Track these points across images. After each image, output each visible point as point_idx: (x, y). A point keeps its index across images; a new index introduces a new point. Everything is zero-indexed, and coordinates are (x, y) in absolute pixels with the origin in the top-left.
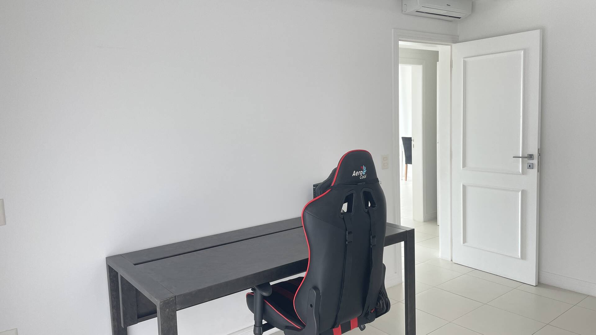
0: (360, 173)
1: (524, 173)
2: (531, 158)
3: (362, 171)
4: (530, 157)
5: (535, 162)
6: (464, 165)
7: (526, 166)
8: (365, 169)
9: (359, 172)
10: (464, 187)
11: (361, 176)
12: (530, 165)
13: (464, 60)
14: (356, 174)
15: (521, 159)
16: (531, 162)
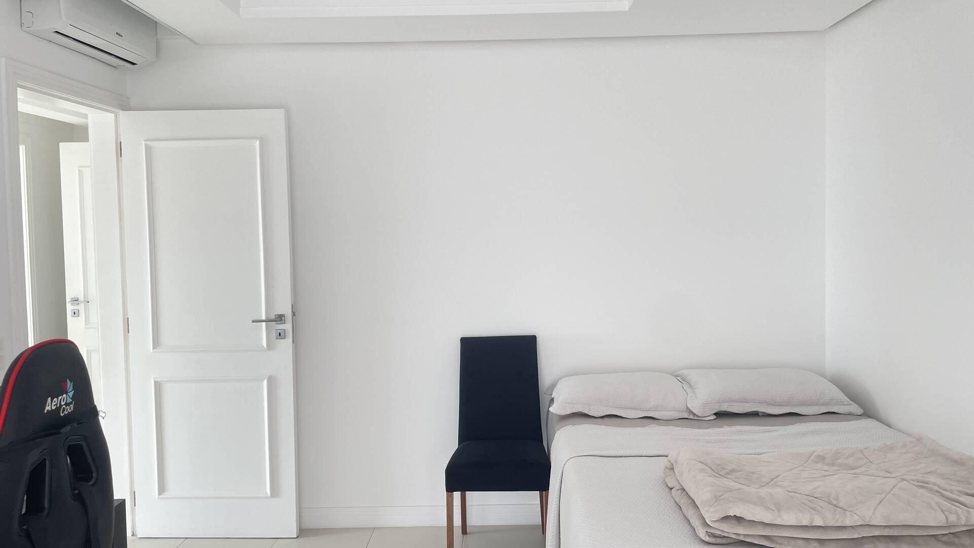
0: (61, 400)
1: (270, 346)
2: (282, 320)
3: (65, 395)
4: (280, 319)
5: (288, 326)
6: (156, 343)
7: (274, 335)
8: (71, 389)
9: (60, 398)
10: (158, 386)
11: (64, 409)
12: (280, 333)
13: (146, 145)
14: (53, 404)
15: (264, 324)
16: (281, 327)
